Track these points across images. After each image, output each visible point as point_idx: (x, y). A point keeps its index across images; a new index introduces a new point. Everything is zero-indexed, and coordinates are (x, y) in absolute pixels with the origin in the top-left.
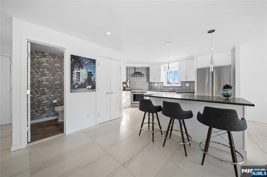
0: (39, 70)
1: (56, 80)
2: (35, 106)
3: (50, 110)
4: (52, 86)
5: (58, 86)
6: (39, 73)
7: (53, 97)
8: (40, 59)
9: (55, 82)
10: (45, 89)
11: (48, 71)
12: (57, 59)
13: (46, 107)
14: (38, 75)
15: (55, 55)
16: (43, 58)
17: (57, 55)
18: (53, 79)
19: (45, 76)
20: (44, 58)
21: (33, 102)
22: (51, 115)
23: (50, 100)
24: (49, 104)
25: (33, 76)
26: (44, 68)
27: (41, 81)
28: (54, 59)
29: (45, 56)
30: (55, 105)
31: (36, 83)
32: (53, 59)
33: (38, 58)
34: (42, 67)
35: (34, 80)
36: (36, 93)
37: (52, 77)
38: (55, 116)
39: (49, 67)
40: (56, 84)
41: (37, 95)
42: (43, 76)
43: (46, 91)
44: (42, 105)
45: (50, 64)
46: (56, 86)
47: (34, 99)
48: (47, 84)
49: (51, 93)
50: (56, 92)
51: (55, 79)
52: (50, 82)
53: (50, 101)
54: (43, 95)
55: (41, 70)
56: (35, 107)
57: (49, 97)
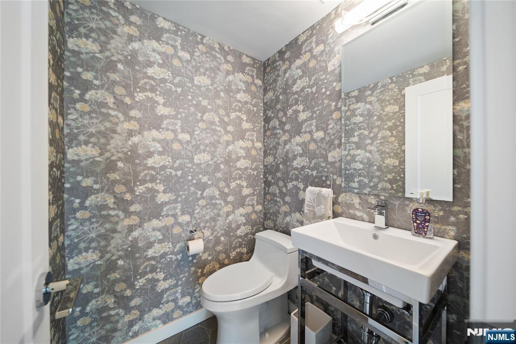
0: (132, 97)
1: (197, 148)
2: (116, 275)
3: (176, 286)
4: (184, 176)
5: (205, 173)
6: (133, 113)
7: (188, 223)
8: (136, 45)
9: (197, 159)
10: (158, 192)
11: (171, 105)
12: (202, 53)
13: (161, 276)
14: (129, 118)
15: (194, 34)
16: (149, 39)
17: (203, 37)
18: (188, 142)
19: (158, 130)
20: (154, 44)
21: (108, 256)
22: (181, 308)
23: (178, 238)
24: (174, 257)
25: (107, 124)
26: (153, 90)
27: (140, 152)
28: (192, 55)
29: (157, 34)
30: (195, 261)
31: (120, 159)
32: (189, 52)
33: (131, 38)
34: (146, 83)
35: (113, 143)
36: (119, 209)
37: (183, 131)
38: (196, 309)
39: (174, 88)
40: (199, 165)
41: (127, 222)
42: (149, 129)
43: (162, 198)
44: (146, 267)
45: (176, 72)
46: (198, 173)
47: (113, 243)
48: (164, 168)
49: (179, 206)
50: (198, 199)
51: (194, 143)
52: (176, 156)
53: (178, 246)
54: (150, 220)
55: (140, 96)
56: (116, 281)
57: (172, 226)
